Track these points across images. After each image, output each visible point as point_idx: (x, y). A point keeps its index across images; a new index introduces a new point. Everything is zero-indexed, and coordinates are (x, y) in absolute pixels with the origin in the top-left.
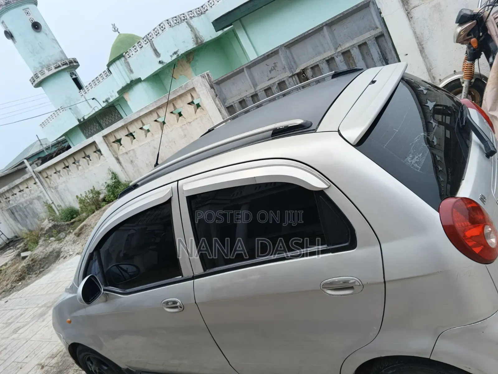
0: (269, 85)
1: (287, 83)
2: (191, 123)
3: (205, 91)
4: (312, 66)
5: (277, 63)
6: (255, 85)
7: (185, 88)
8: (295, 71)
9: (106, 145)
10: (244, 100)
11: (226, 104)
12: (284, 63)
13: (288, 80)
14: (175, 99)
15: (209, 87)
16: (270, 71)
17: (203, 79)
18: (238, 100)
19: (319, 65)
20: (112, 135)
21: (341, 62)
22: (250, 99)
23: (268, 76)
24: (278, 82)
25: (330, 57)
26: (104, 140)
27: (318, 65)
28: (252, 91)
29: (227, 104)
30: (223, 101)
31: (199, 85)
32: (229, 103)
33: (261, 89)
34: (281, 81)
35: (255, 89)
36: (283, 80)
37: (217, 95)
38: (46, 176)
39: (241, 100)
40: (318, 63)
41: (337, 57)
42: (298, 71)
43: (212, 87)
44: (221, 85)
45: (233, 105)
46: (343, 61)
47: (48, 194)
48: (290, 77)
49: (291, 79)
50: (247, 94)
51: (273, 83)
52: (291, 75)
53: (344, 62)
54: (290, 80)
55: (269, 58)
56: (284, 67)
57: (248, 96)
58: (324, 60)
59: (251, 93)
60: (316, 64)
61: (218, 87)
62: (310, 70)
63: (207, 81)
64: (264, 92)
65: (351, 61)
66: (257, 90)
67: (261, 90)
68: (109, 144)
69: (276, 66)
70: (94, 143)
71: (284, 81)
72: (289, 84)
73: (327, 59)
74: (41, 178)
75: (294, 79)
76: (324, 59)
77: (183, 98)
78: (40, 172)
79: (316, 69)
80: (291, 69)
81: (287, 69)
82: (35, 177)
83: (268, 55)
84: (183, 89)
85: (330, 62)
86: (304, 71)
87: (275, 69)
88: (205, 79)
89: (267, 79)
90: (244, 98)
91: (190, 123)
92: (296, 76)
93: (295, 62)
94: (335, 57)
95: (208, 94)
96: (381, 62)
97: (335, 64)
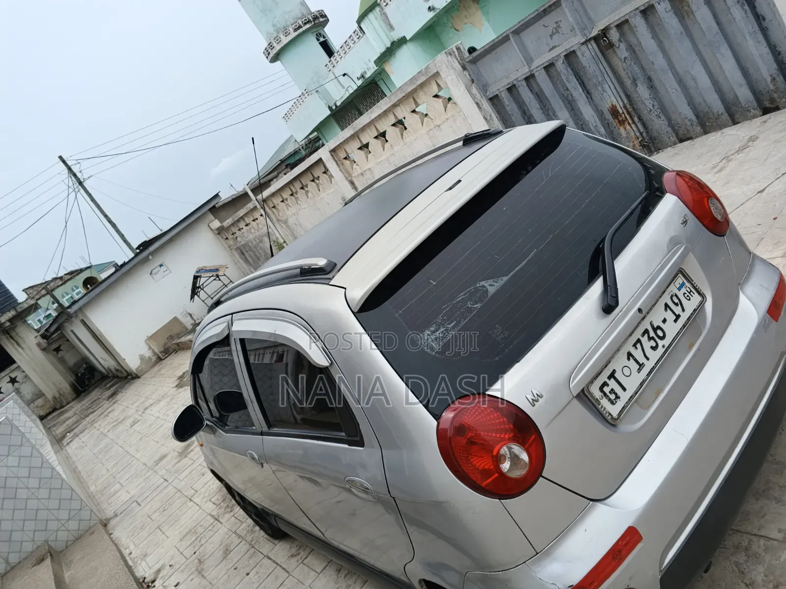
0: (550, 60)
1: (579, 53)
2: (441, 127)
3: (454, 77)
4: (618, 23)
5: (560, 21)
6: (529, 60)
7: (426, 72)
8: (590, 33)
9: (335, 163)
10: (514, 86)
11: (488, 93)
12: (571, 20)
13: (580, 49)
14: (415, 91)
15: (459, 68)
16: (551, 36)
17: (449, 57)
18: (505, 86)
19: (629, 20)
20: (341, 148)
21: (667, 12)
22: (524, 83)
23: (548, 45)
24: (564, 54)
25: (646, 5)
26: (332, 155)
27: (627, 21)
28: (525, 71)
29: (491, 93)
30: (484, 88)
31: (444, 66)
32: (492, 91)
33: (539, 66)
34: (569, 51)
35: (530, 67)
36: (572, 50)
37: (473, 81)
38: (273, 206)
39: (510, 85)
40: (627, 17)
41: (659, 4)
42: (595, 33)
43: (464, 68)
44: (479, 63)
45: (499, 95)
46: (670, 11)
47: (277, 230)
48: (583, 44)
49: (586, 47)
50: (519, 75)
51: (557, 56)
52: (584, 40)
53: (672, 11)
54: (584, 48)
55: (547, 15)
56: (573, 27)
57: (519, 79)
58: (638, 11)
59: (524, 74)
60: (623, 19)
61: (473, 67)
62: (615, 29)
63: (457, 59)
64: (543, 70)
65: (686, 8)
66: (532, 68)
67: (539, 69)
68: (339, 162)
69: (559, 27)
70: (320, 160)
71: (574, 51)
72: (583, 55)
73: (643, 8)
74: (267, 209)
75: (590, 46)
76: (638, 8)
77: (426, 89)
78: (264, 201)
79: (626, 27)
80: (583, 30)
81: (576, 29)
82: (259, 207)
83: (545, 10)
84: (423, 75)
85: (648, 13)
86: (605, 32)
87: (557, 32)
88: (453, 57)
89: (548, 48)
90: (515, 83)
91: (439, 126)
92: (593, 42)
93: (589, 19)
94: (656, 5)
95: (459, 80)
96: (741, 6)
97: (656, 14)
